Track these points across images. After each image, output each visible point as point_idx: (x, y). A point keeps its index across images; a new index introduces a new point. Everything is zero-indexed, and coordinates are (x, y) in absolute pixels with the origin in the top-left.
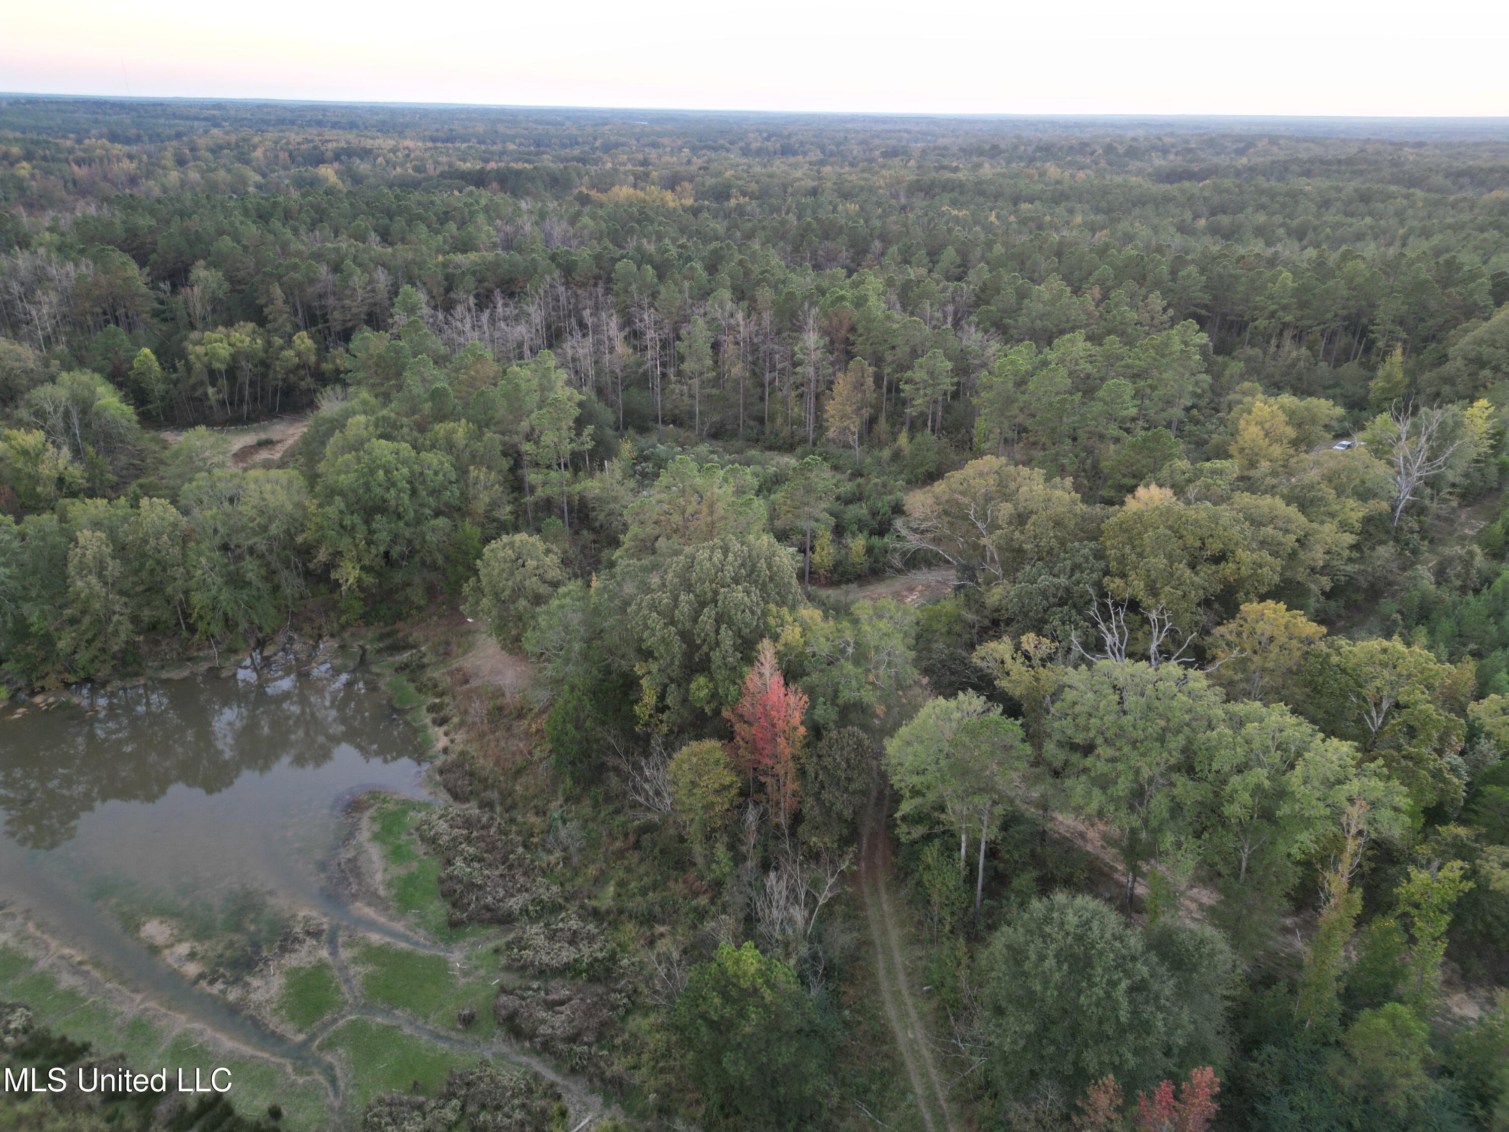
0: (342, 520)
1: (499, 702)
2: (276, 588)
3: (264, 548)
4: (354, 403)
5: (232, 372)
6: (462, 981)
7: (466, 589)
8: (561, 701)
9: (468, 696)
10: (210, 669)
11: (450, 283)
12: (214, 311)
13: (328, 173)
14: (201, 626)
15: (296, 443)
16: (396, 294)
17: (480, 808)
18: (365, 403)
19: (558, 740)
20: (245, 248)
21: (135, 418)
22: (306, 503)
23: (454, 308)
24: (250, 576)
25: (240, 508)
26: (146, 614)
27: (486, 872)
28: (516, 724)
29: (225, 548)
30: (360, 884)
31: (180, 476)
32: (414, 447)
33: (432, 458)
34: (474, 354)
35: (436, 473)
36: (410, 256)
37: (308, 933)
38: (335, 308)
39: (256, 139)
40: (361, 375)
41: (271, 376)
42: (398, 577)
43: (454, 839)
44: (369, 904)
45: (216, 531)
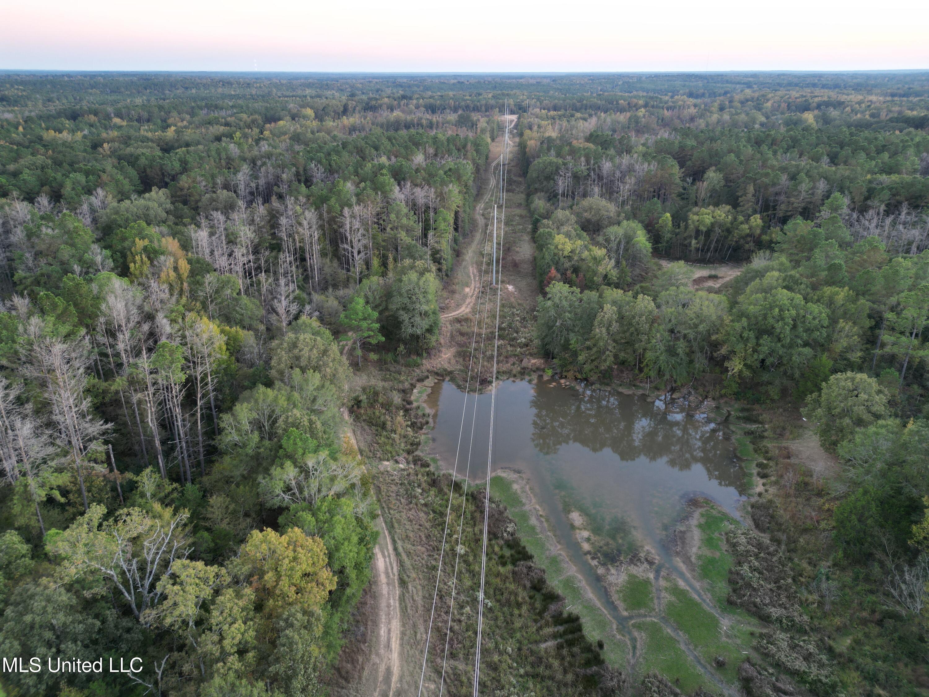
0: (742, 332)
1: (807, 479)
2: (691, 362)
3: (692, 337)
4: (775, 263)
5: (708, 233)
6: (724, 639)
7: (809, 398)
8: (853, 498)
9: (787, 467)
10: (643, 395)
11: (870, 194)
12: (711, 196)
13: (809, 117)
14: (646, 370)
15: (731, 280)
16: (828, 197)
17: (771, 540)
18: (782, 264)
19: (842, 522)
20: (741, 161)
21: (651, 250)
22: (725, 317)
23: (866, 211)
24: (680, 351)
25: (687, 311)
26: (622, 355)
27: (762, 582)
28: (814, 498)
29: (672, 331)
30: (683, 548)
31: (662, 286)
32: (805, 299)
33: (815, 308)
34: (871, 244)
35: (814, 319)
36: (847, 173)
37: (646, 560)
38: (783, 202)
39: (770, 96)
40: (785, 246)
41: (730, 238)
42: (766, 377)
43: (748, 551)
44: (684, 562)
45: (670, 321)
